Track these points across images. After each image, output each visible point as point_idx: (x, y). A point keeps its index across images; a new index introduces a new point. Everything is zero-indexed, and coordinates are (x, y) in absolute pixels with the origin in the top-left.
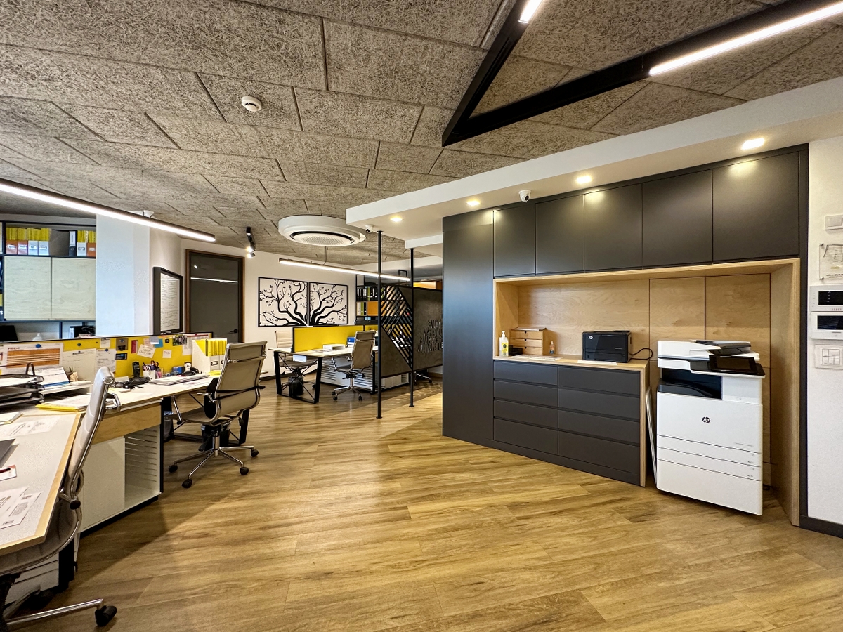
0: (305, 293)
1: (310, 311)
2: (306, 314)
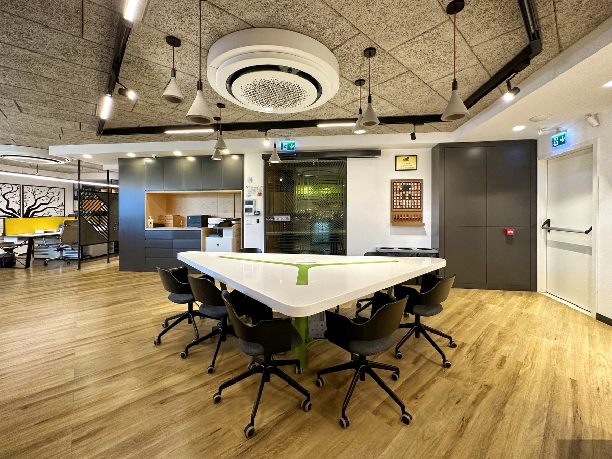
0: (18, 193)
1: (24, 206)
2: (20, 209)
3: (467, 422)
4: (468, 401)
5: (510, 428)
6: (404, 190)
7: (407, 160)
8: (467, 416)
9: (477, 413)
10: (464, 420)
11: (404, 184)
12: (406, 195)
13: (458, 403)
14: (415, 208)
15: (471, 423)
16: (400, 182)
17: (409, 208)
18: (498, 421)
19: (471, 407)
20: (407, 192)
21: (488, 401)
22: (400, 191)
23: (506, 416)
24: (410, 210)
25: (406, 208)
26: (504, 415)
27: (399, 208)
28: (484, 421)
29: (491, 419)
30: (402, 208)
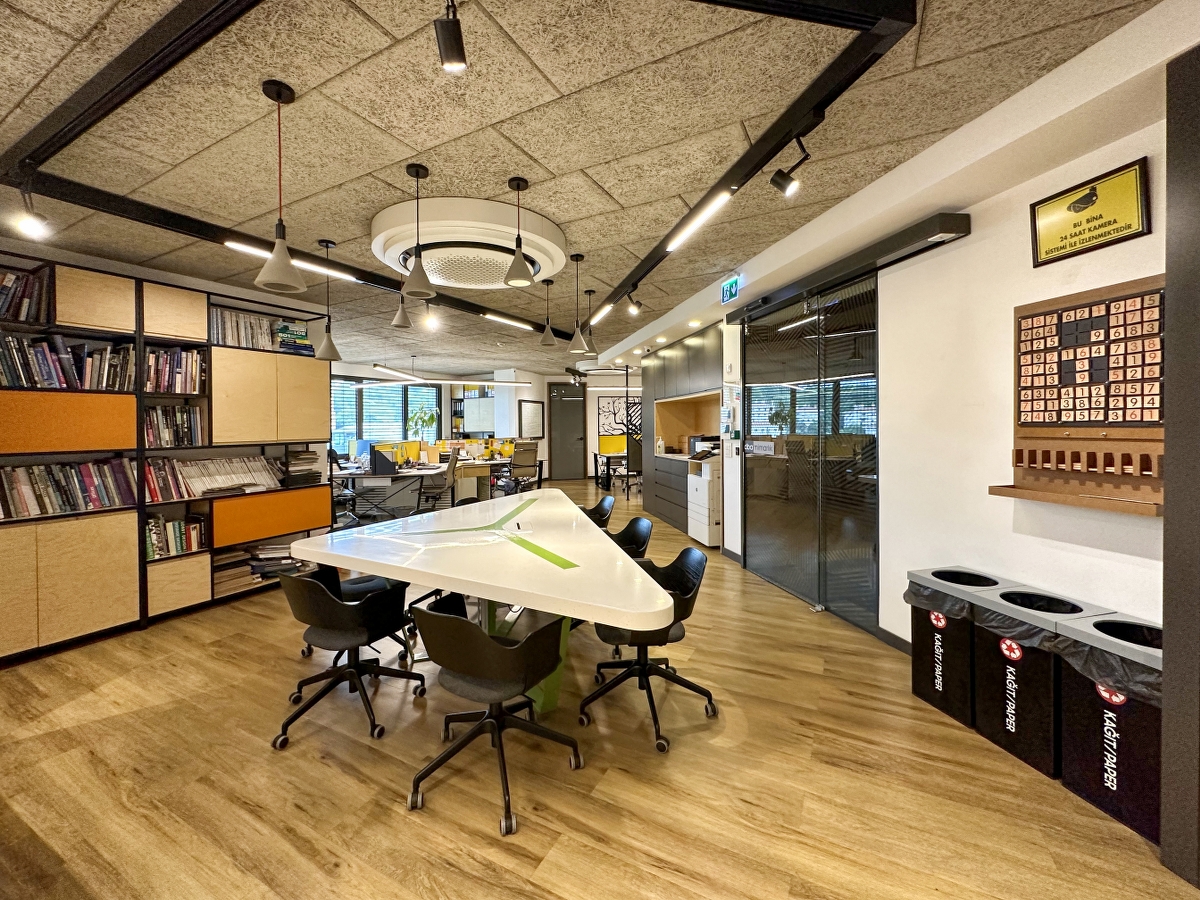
3: (252, 812)
4: (296, 822)
5: (210, 869)
6: (1063, 345)
7: (1089, 200)
8: (263, 813)
9: (265, 830)
10: (258, 809)
11: (1069, 317)
12: (1079, 366)
13: (298, 806)
14: (1125, 424)
15: (247, 817)
16: (1045, 314)
17: (1090, 424)
18: (234, 856)
19: (282, 824)
20: (1083, 352)
21: (287, 855)
22: (1047, 350)
23: (239, 873)
24: (1102, 432)
25: (1075, 424)
26: (242, 872)
27: (1043, 424)
28: (243, 834)
29: (243, 846)
30: (1059, 424)
